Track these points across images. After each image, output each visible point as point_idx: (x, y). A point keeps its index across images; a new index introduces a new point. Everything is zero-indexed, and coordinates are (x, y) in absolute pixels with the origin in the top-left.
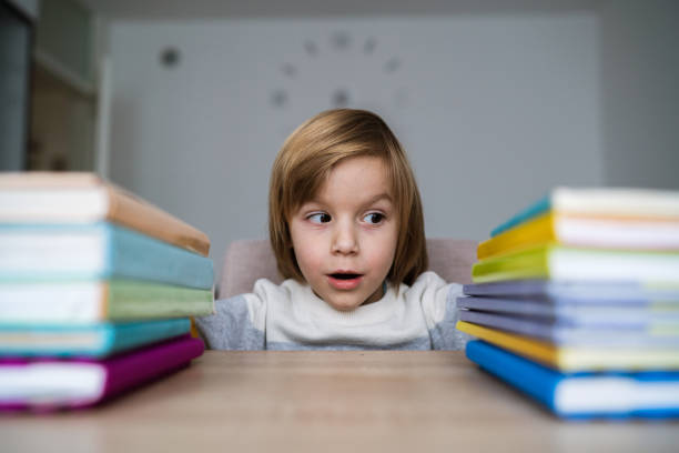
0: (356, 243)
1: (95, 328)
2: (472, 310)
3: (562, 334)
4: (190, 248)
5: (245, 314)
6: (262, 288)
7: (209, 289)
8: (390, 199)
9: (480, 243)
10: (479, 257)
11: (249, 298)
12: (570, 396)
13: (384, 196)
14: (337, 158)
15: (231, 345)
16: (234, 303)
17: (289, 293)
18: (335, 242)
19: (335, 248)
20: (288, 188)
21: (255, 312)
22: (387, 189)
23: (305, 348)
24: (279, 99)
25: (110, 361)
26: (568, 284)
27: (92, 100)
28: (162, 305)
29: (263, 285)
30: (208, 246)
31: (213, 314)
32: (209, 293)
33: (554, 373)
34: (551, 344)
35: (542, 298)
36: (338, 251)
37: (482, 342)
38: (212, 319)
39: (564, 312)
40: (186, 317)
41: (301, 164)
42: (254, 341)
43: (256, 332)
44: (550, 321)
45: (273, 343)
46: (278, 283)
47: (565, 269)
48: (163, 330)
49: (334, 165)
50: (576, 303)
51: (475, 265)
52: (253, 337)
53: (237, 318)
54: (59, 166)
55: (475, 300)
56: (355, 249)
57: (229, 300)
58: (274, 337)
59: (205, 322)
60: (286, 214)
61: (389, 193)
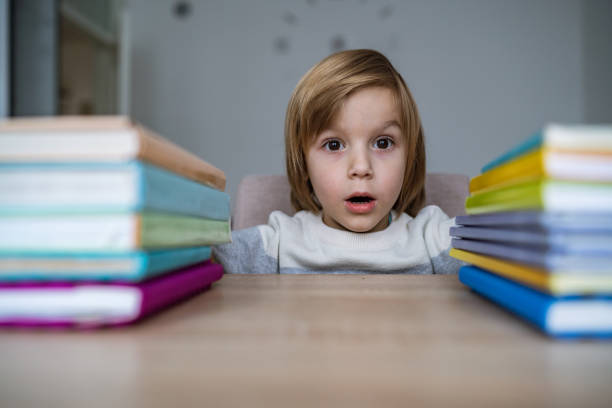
0: (371, 167)
1: (131, 255)
2: (464, 239)
3: (554, 261)
4: (209, 183)
5: (259, 242)
6: (276, 218)
7: (226, 221)
8: (399, 126)
9: (472, 178)
10: (470, 191)
11: (263, 229)
12: (561, 318)
13: (394, 123)
14: (350, 88)
15: (245, 269)
16: (248, 234)
17: (300, 224)
18: (351, 166)
19: (352, 172)
20: (305, 121)
21: (268, 241)
22: (396, 116)
23: (313, 273)
24: (282, 45)
25: (144, 284)
26: (561, 214)
27: (113, 49)
28: (185, 235)
29: (277, 217)
30: (224, 182)
31: (230, 242)
32: (226, 223)
33: (547, 296)
34: (544, 270)
35: (536, 228)
36: (355, 175)
37: (474, 267)
38: (228, 246)
39: (558, 240)
40: (207, 245)
41: (318, 96)
42: (267, 267)
43: (270, 259)
44: (543, 249)
45: (286, 269)
46: (291, 215)
47: (558, 200)
48: (188, 258)
49: (349, 94)
50: (568, 232)
51: (467, 198)
52: (266, 263)
53: (251, 246)
54: (87, 110)
55: (469, 229)
56: (370, 172)
57: (245, 231)
58: (287, 263)
59: (221, 251)
60: (303, 146)
61: (398, 120)
